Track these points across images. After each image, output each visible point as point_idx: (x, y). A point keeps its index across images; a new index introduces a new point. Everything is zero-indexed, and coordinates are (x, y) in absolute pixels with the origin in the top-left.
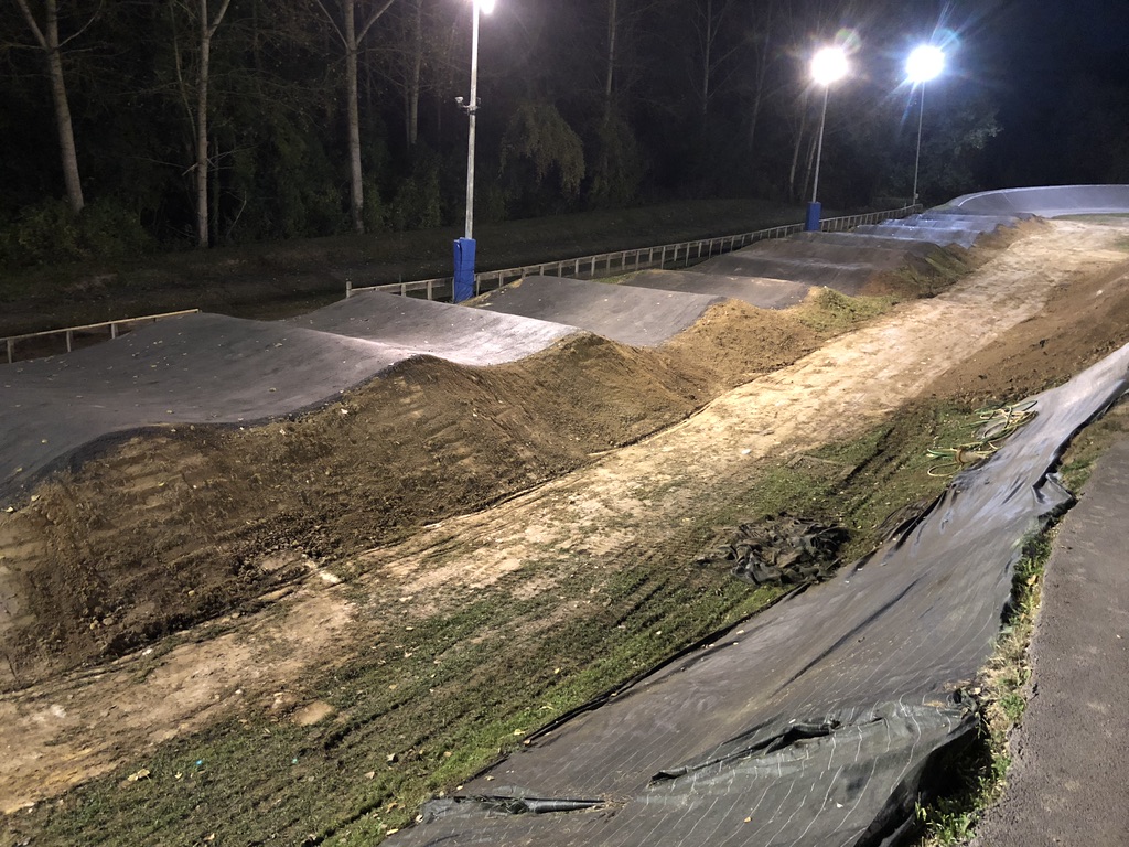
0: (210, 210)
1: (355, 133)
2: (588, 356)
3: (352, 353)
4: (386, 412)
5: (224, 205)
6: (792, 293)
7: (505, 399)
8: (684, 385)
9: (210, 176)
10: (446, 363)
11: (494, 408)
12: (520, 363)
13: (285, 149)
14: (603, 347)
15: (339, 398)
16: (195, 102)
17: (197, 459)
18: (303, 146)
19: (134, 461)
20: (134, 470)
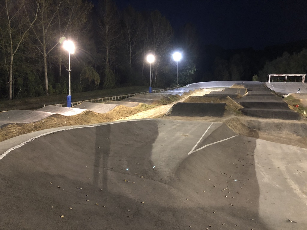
0: (12, 91)
1: (46, 74)
2: (88, 114)
3: (44, 114)
4: (50, 122)
5: (16, 90)
6: (136, 104)
7: (72, 120)
8: (108, 119)
9: (12, 84)
10: (61, 115)
11: (69, 122)
12: (75, 115)
13: (30, 78)
14: (91, 113)
15: (42, 120)
16: (9, 69)
17: (20, 127)
18: (34, 77)
19: (10, 127)
20: (10, 128)
